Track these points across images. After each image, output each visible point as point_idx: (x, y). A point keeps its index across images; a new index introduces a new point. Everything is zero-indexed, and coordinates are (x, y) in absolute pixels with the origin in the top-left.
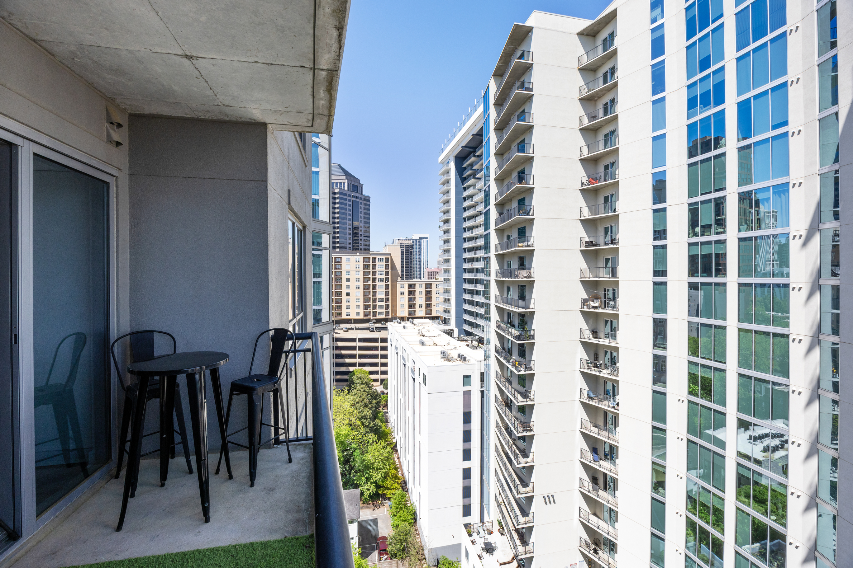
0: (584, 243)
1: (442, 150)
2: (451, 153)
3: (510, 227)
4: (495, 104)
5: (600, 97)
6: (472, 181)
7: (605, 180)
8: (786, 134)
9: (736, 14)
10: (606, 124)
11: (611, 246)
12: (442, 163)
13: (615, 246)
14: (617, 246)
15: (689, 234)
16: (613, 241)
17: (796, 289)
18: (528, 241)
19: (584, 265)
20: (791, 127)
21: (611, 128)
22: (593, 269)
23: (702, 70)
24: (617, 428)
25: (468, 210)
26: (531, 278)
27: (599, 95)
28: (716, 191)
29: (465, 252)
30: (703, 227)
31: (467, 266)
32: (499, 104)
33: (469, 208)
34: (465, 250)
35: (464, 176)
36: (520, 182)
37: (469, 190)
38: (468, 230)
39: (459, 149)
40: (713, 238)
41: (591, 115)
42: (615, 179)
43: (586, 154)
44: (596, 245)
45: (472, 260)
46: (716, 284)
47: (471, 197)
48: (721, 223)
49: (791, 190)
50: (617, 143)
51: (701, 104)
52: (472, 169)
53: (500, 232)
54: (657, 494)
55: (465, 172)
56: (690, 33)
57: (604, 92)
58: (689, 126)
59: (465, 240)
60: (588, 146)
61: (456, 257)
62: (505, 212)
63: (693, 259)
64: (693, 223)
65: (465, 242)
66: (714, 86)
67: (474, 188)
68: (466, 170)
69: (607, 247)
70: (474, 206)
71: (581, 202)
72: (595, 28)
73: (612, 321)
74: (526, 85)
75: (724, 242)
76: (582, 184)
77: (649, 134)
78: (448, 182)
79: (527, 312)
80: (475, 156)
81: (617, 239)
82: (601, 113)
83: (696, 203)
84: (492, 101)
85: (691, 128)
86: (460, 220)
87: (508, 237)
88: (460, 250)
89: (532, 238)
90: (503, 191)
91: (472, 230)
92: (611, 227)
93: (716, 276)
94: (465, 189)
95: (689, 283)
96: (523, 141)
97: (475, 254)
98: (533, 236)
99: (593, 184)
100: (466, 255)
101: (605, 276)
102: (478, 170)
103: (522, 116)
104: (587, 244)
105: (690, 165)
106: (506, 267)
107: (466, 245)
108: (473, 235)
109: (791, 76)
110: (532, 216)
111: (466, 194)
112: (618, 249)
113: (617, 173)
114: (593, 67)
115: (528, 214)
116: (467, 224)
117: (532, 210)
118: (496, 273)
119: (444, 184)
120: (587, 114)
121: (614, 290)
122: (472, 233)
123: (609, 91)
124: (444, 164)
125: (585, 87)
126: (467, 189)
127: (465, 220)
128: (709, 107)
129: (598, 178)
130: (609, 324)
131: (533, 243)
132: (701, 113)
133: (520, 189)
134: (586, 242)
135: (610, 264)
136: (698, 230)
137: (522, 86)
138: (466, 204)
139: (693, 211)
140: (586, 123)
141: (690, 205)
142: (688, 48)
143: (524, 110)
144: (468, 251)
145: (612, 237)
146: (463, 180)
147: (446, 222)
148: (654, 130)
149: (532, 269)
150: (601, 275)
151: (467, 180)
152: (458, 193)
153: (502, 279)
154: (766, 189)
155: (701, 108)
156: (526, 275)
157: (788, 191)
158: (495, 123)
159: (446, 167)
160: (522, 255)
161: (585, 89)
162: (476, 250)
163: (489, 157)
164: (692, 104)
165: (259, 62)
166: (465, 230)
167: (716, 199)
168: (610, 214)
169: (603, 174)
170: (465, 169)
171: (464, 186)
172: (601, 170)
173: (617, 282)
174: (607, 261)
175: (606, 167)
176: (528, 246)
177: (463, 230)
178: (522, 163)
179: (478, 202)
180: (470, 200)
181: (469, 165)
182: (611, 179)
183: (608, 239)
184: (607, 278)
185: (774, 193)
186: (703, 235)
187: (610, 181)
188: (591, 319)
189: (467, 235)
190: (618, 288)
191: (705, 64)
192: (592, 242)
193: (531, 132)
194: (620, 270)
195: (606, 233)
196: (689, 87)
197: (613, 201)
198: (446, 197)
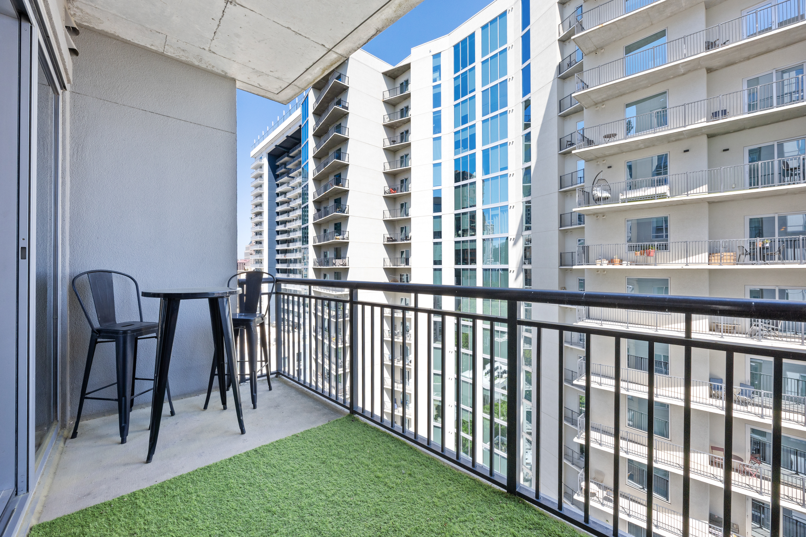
0: (386, 238)
1: (255, 146)
2: (264, 149)
3: (327, 222)
4: (314, 113)
5: (398, 127)
6: (285, 179)
7: (401, 191)
8: (506, 175)
9: (483, 92)
10: (402, 149)
11: (406, 242)
12: (255, 157)
13: (408, 242)
14: (410, 242)
15: (455, 235)
16: (407, 238)
17: (512, 272)
18: (343, 235)
19: (386, 255)
20: (509, 171)
21: (406, 153)
22: (392, 259)
23: (463, 123)
24: (410, 380)
25: (281, 205)
26: (346, 266)
27: (397, 125)
28: (471, 207)
29: (278, 244)
30: (464, 231)
31: (280, 257)
32: (318, 113)
33: (283, 203)
34: (278, 242)
35: (278, 173)
36: (337, 184)
37: (282, 186)
38: (281, 224)
39: (273, 147)
40: (468, 238)
41: (392, 140)
42: (408, 191)
43: (388, 169)
44: (395, 240)
45: (285, 252)
46: (471, 270)
47: (284, 193)
48: (473, 229)
49: (509, 210)
50: (410, 164)
51: (462, 147)
52: (285, 168)
53: (317, 226)
54: (437, 422)
55: (278, 169)
56: (456, 97)
57: (401, 124)
58: (455, 160)
59: (278, 233)
60: (389, 163)
61: (269, 248)
62: (322, 209)
63: (457, 252)
64: (458, 227)
65: (278, 234)
66: (470, 136)
67: (288, 186)
68: (280, 168)
69: (403, 242)
70: (288, 202)
71: (384, 206)
72: (395, 73)
73: (406, 299)
74: (343, 103)
75: (475, 241)
76: (385, 192)
77: (431, 162)
78: (261, 176)
79: (342, 295)
80: (288, 156)
81: (410, 236)
82: (399, 140)
83: (459, 214)
84: (311, 110)
85: (457, 161)
86: (273, 214)
87: (325, 231)
88: (272, 242)
89: (347, 233)
90: (321, 190)
91: (286, 223)
92: (405, 227)
93: (471, 264)
94: (278, 185)
95: (455, 269)
96: (340, 150)
97: (288, 246)
98: (347, 230)
99: (393, 193)
100: (279, 247)
101: (401, 265)
102: (291, 169)
103: (339, 128)
104: (389, 239)
105: (456, 187)
106: (322, 257)
107: (279, 237)
108: (286, 228)
109: (509, 140)
110: (347, 213)
111: (279, 190)
112: (410, 243)
113: (410, 186)
114: (393, 103)
115: (344, 212)
116: (280, 218)
117: (347, 209)
118: (314, 262)
119: (256, 178)
120: (389, 138)
121: (407, 275)
122: (285, 227)
123: (405, 124)
124: (257, 159)
125: (387, 116)
126: (281, 186)
127: (278, 214)
128: (466, 149)
129: (396, 189)
130: (404, 301)
131: (347, 236)
132: (462, 152)
133: (337, 190)
134: (388, 238)
135: (404, 256)
136: (460, 232)
137: (339, 103)
138: (279, 199)
139: (458, 219)
140: (388, 145)
141: (456, 215)
142: (455, 106)
143: (340, 124)
144: (281, 243)
145: (406, 234)
146: (277, 177)
147: (259, 214)
148: (434, 159)
149: (347, 259)
150: (399, 264)
151: (280, 178)
152: (270, 189)
153: (319, 267)
154: (496, 208)
155: (462, 150)
156: (342, 264)
157: (507, 210)
158: (314, 130)
159: (258, 162)
160: (338, 247)
161: (387, 118)
162: (289, 243)
163: (308, 158)
164: (457, 145)
165: (290, 29)
166: (278, 223)
167: (470, 212)
168: (405, 217)
169: (399, 187)
170: (278, 167)
171: (277, 182)
172: (399, 183)
173: (410, 269)
174: (402, 253)
175: (402, 182)
176: (344, 239)
177: (276, 223)
178: (339, 169)
179: (291, 199)
180: (283, 196)
181: (282, 164)
182: (405, 191)
183: (403, 236)
184: (403, 266)
185: (501, 211)
186: (463, 236)
187: (405, 193)
188: (391, 299)
189: (280, 228)
190: (410, 273)
191: (465, 120)
192: (392, 238)
193: (347, 144)
194: (411, 260)
195: (402, 232)
196: (456, 133)
197: (407, 207)
198: (258, 191)
